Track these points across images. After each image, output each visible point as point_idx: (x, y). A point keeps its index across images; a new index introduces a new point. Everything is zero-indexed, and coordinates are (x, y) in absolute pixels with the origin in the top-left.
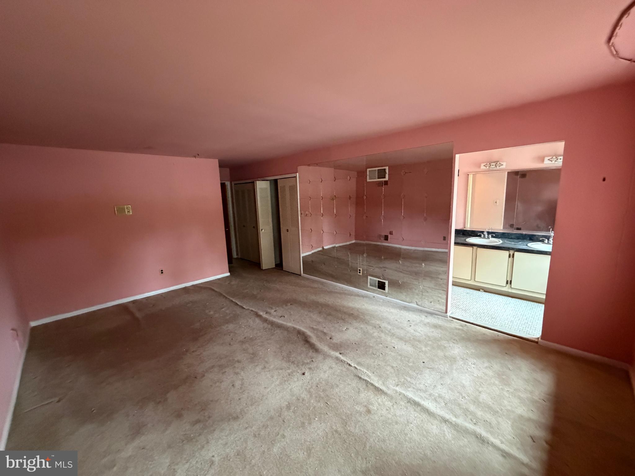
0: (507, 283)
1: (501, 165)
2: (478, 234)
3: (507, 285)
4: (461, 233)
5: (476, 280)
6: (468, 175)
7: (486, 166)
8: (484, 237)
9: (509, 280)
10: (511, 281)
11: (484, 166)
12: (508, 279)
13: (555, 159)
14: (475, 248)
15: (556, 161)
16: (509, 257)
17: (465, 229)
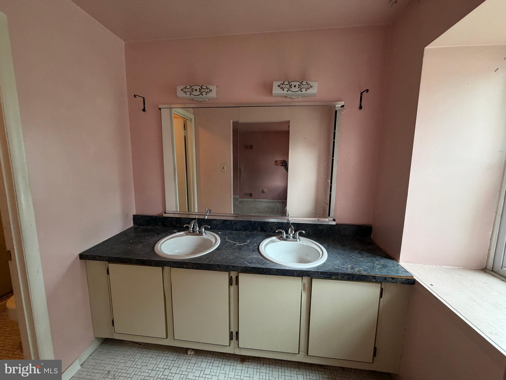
0: (231, 338)
1: (208, 90)
2: (185, 226)
3: (232, 342)
4: (160, 224)
5: (175, 339)
6: (160, 109)
7: (184, 90)
8: (193, 232)
9: (234, 330)
10: (237, 333)
11: (182, 90)
12: (232, 330)
13: (288, 86)
14: (167, 268)
15: (289, 89)
16: (231, 284)
17: (165, 215)
